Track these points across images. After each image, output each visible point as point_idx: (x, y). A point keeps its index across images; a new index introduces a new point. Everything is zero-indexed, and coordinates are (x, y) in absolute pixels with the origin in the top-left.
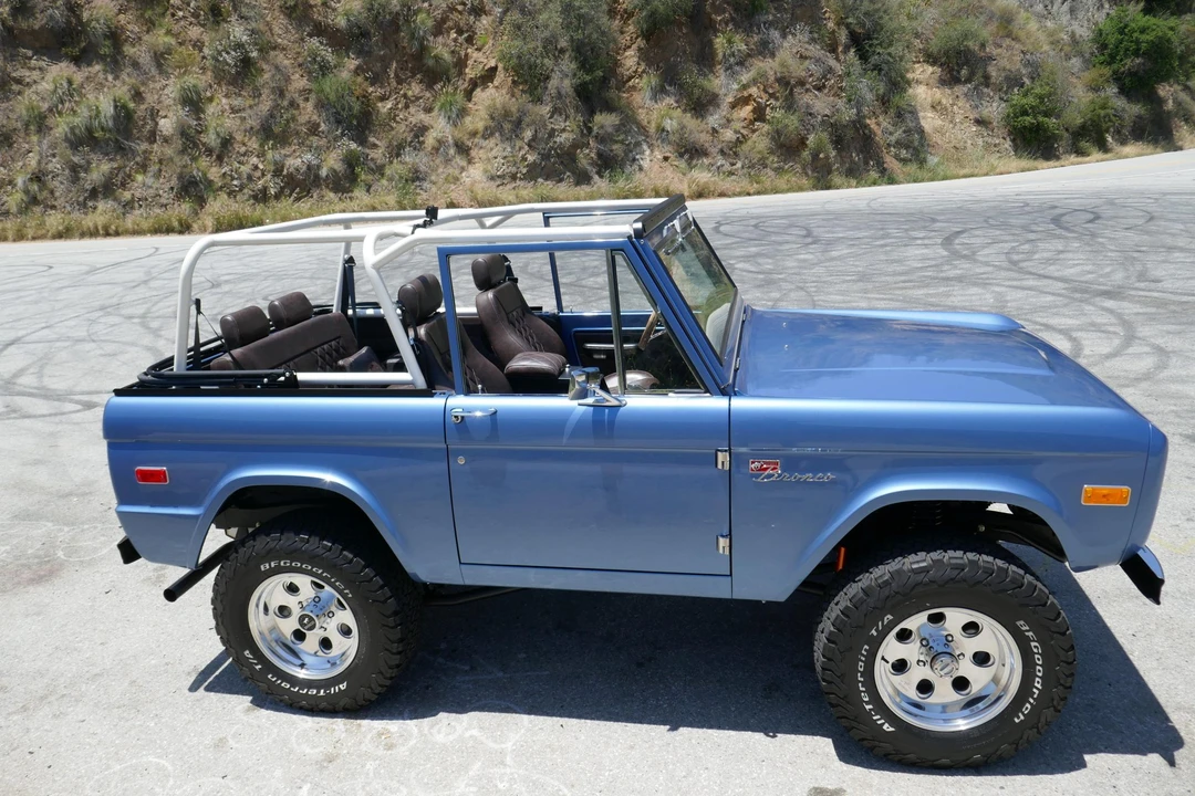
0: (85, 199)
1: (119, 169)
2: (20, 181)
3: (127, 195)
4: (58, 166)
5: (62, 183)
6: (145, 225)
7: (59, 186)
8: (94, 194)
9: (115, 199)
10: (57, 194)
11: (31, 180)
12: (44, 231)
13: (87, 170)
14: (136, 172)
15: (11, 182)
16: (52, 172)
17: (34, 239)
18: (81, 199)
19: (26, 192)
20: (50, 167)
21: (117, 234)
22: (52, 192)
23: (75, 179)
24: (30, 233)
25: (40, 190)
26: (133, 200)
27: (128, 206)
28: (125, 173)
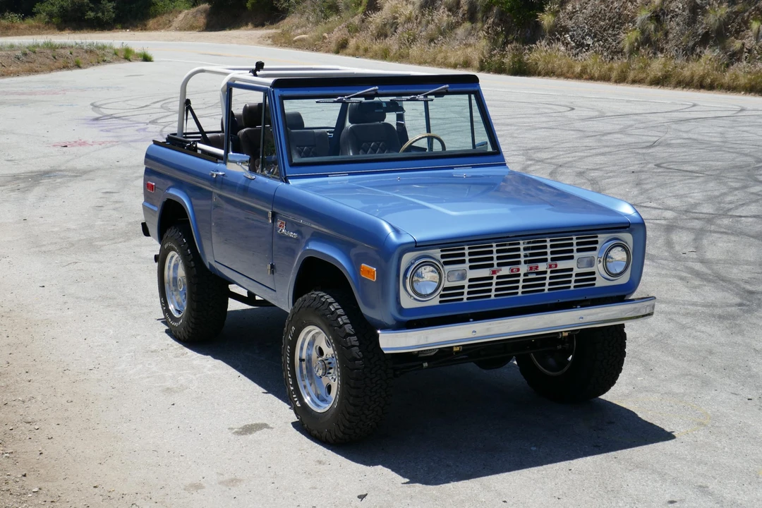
0: (694, 45)
1: (737, 14)
2: (639, 19)
3: (737, 44)
4: (680, 6)
5: (678, 24)
6: (743, 81)
7: (674, 26)
8: (705, 40)
9: (724, 49)
10: (671, 36)
11: (650, 18)
12: (644, 75)
13: (705, 12)
14: (753, 19)
15: (633, 21)
16: (674, 11)
17: (634, 82)
18: (691, 44)
19: (643, 32)
20: (673, 6)
21: (711, 87)
22: (666, 34)
23: (692, 21)
24: (631, 75)
25: (656, 30)
26: (741, 51)
27: (735, 57)
28: (743, 19)
